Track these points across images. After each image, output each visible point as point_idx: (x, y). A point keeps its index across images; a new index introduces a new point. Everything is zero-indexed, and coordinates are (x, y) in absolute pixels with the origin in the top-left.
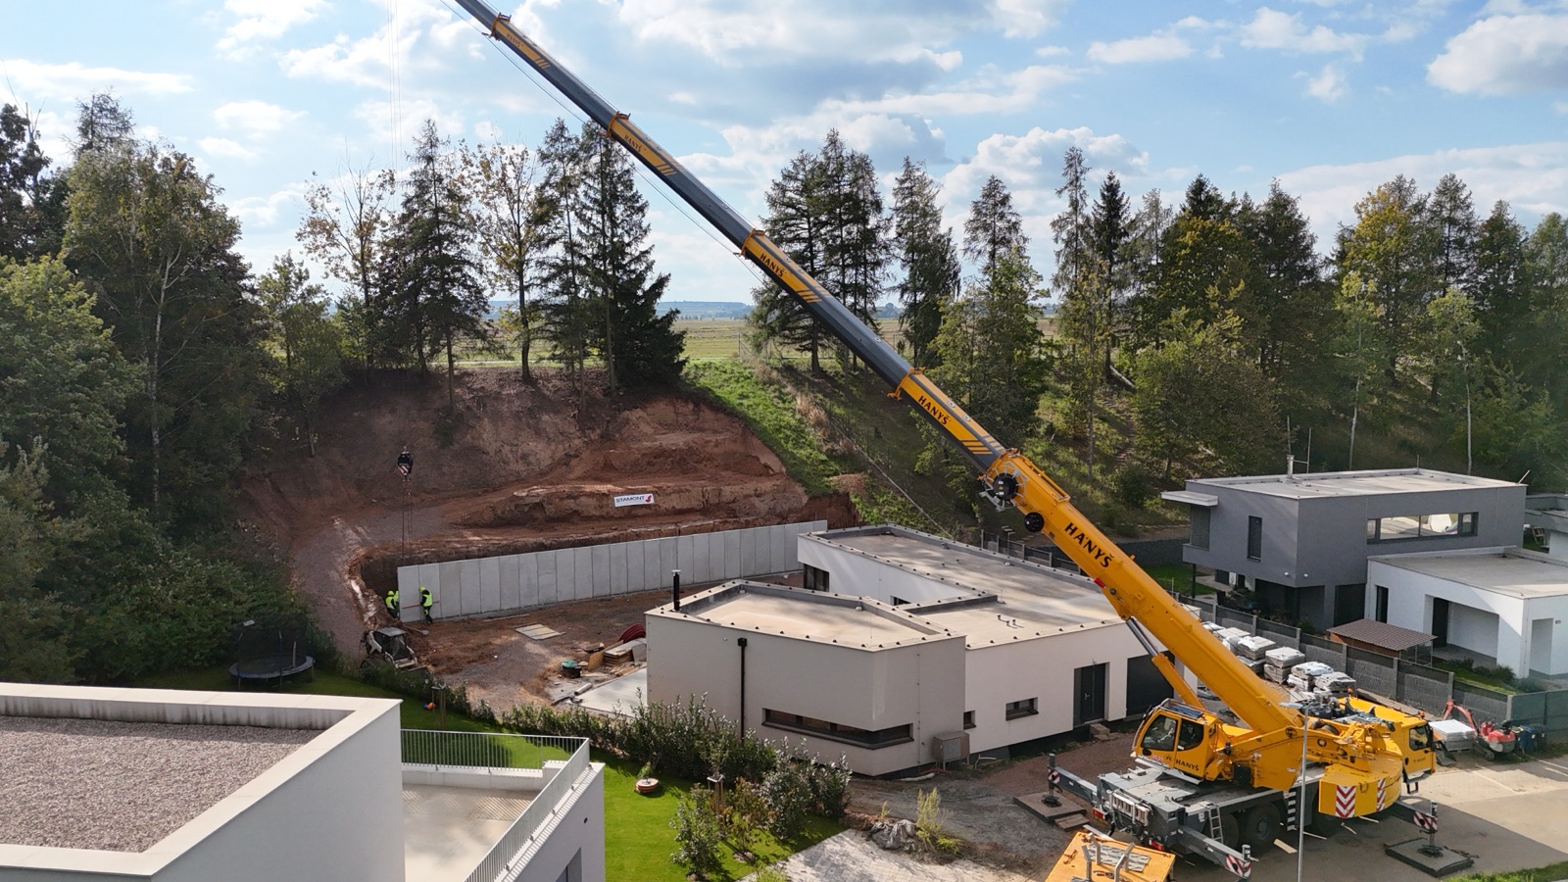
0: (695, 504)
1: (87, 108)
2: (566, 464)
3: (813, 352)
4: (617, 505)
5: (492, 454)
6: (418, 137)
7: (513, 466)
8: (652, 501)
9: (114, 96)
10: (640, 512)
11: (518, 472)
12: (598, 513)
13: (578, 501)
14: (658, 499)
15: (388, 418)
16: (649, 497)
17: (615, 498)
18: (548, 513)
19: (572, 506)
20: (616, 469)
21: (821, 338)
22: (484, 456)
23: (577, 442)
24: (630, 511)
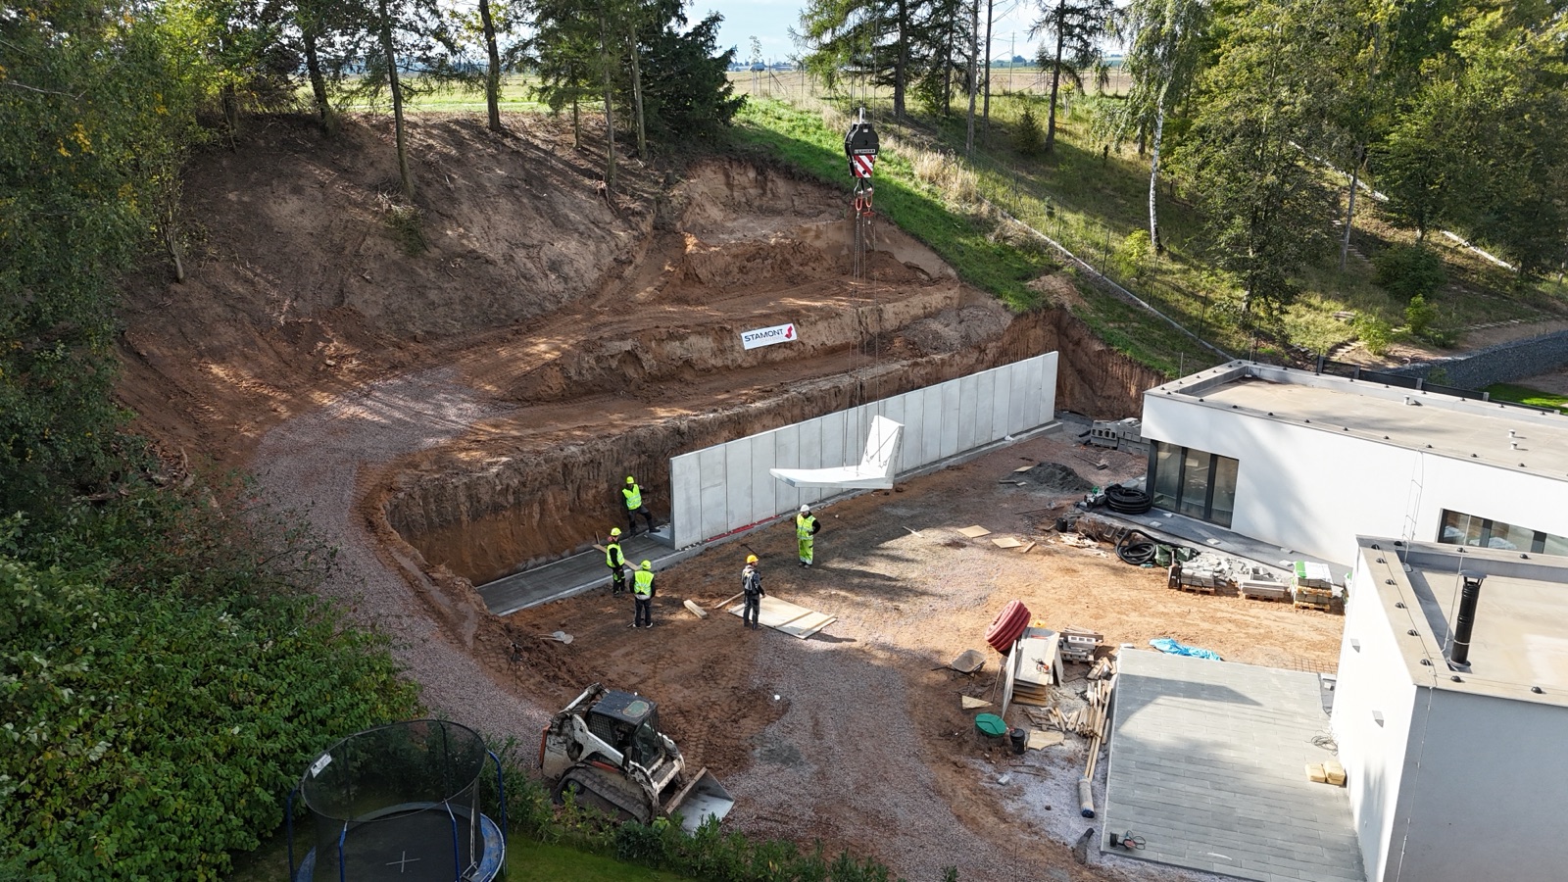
7: (545, 285)
10: (778, 356)
11: (558, 296)
12: (719, 362)
13: (686, 343)
14: (801, 331)
18: (647, 369)
23: (623, 237)
24: (765, 356)
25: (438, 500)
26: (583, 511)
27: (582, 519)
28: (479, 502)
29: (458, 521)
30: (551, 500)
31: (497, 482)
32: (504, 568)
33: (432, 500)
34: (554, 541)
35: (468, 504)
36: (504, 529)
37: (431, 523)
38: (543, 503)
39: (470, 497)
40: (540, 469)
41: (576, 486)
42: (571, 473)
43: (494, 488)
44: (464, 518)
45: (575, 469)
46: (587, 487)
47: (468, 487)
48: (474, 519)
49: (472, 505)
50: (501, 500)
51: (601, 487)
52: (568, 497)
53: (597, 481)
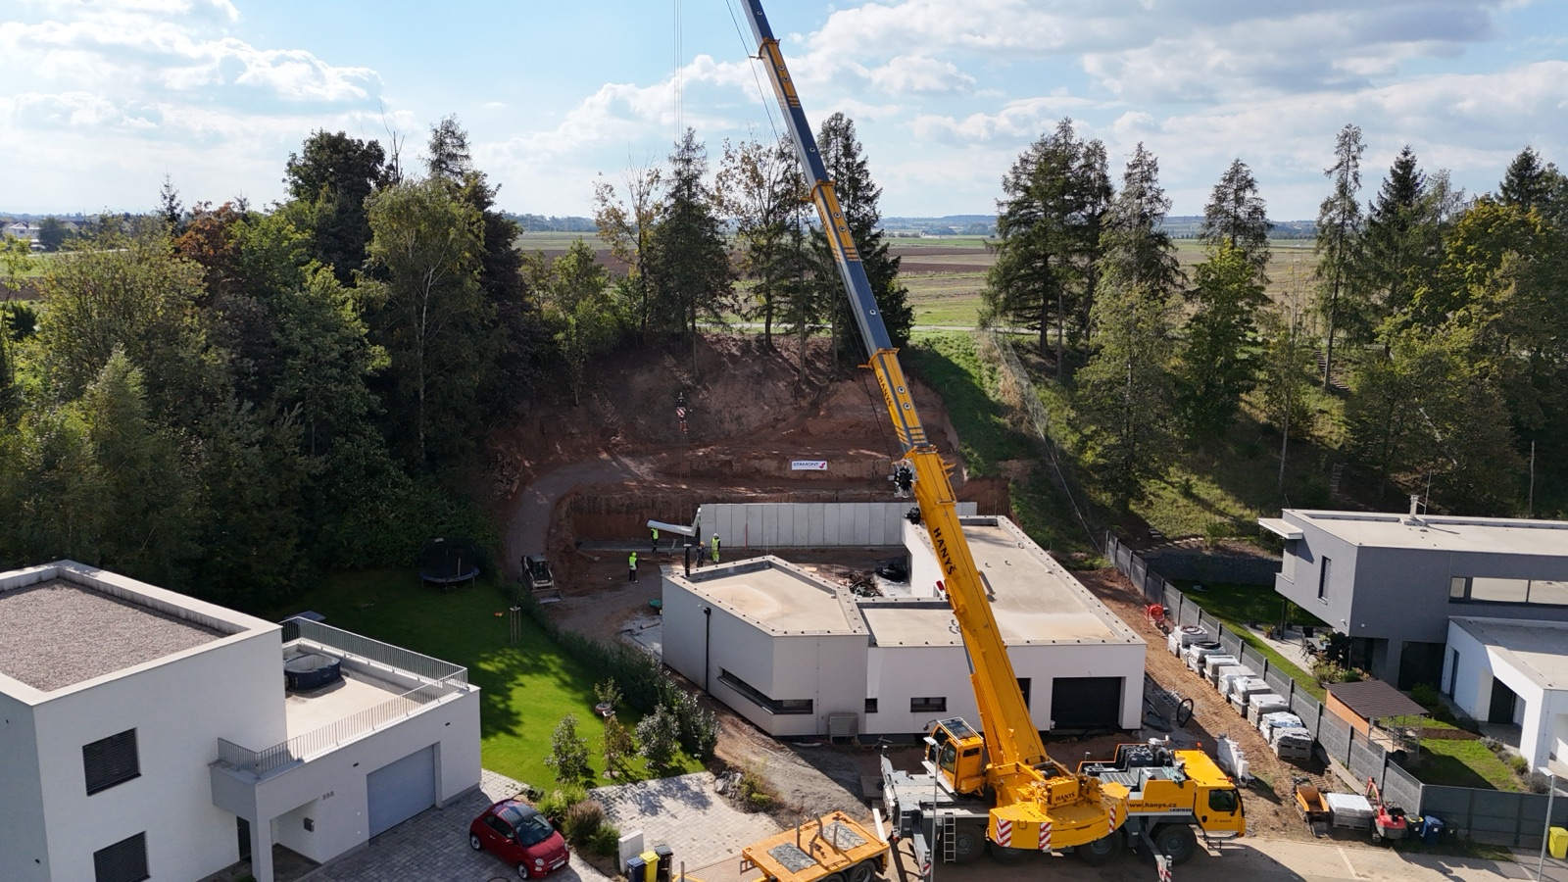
0: (865, 474)
1: (437, 132)
2: (774, 427)
3: (1042, 332)
4: (794, 468)
6: (679, 142)
7: (727, 426)
8: (825, 468)
9: (456, 121)
10: (814, 476)
11: (730, 432)
12: (777, 474)
13: (762, 462)
14: (831, 466)
15: (646, 376)
16: (824, 464)
17: (795, 462)
18: (735, 470)
19: (757, 465)
20: (811, 434)
21: (1052, 319)
23: (788, 408)
24: (805, 475)
25: (593, 502)
28: (610, 507)
31: (620, 501)
35: (605, 507)
39: (607, 504)
40: (640, 500)
43: (618, 503)
47: (607, 499)
50: (620, 508)
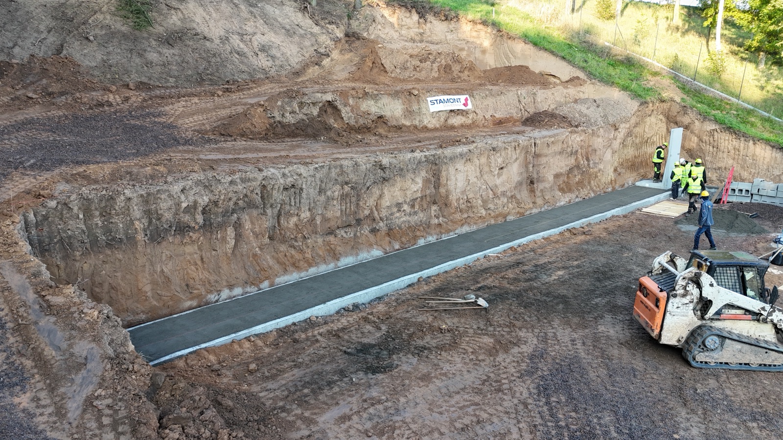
4: (432, 109)
5: (217, 41)
8: (470, 105)
10: (456, 121)
12: (409, 122)
14: (474, 102)
16: (466, 100)
17: (429, 99)
18: (346, 120)
22: (208, 44)
24: (446, 120)
25: (106, 214)
26: (284, 240)
27: (283, 248)
28: (159, 219)
29: (131, 240)
30: (248, 225)
31: (183, 197)
32: (192, 299)
33: (97, 213)
34: (252, 272)
35: (145, 221)
36: (190, 254)
37: (94, 241)
38: (238, 226)
39: (148, 213)
40: (235, 188)
41: (276, 211)
42: (270, 196)
43: (178, 204)
44: (140, 237)
45: (275, 192)
46: (289, 215)
47: (146, 200)
48: (152, 239)
49: (150, 222)
50: (186, 218)
51: (303, 216)
52: (267, 223)
53: (299, 208)
